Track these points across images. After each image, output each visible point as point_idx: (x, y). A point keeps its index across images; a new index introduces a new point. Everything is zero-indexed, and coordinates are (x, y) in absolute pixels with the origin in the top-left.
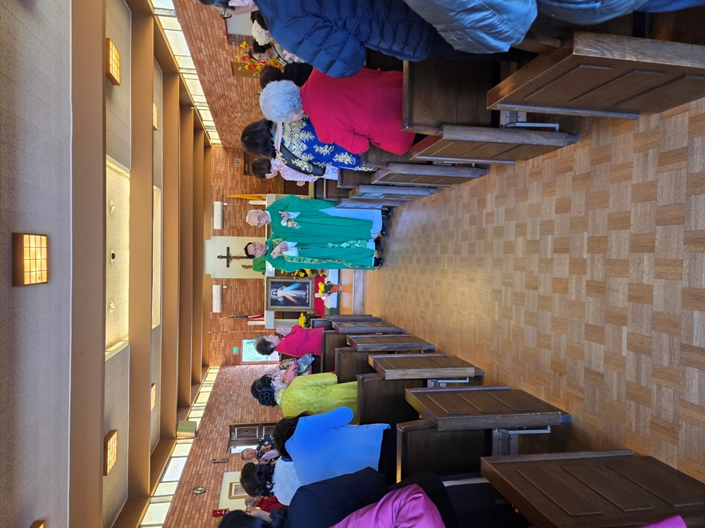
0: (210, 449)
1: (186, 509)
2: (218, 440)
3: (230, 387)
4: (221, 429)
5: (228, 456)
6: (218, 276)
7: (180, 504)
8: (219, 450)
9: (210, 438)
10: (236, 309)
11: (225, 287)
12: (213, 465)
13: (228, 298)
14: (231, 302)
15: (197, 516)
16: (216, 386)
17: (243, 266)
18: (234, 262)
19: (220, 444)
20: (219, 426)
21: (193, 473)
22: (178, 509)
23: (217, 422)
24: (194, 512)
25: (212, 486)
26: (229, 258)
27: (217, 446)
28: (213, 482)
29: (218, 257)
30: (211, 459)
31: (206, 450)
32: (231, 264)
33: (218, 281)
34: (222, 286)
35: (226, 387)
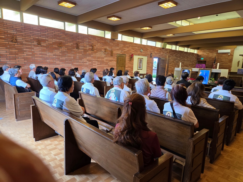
1: (136, 48)
3: (185, 57)
6: (235, 51)
7: (138, 46)
8: (156, 55)
9: (161, 52)
10: (219, 59)
11: (229, 54)
12: (150, 53)
13: (224, 55)
14: (222, 57)
15: (134, 50)
16: (186, 53)
17: (239, 61)
19: (158, 55)
21: (148, 49)
22: (136, 46)
23: (167, 54)
24: (135, 50)
25: (143, 54)
28: (144, 54)
30: (152, 53)
32: (241, 56)
33: (233, 52)
34: (230, 53)
35: (185, 56)
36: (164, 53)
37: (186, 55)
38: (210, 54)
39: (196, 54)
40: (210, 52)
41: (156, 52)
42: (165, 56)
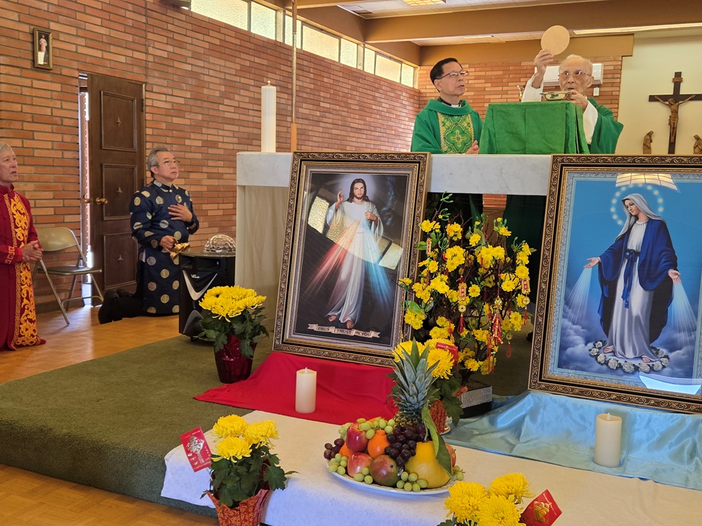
0: (103, 31)
2: (142, 56)
3: (347, 105)
4: (189, 68)
5: (65, 71)
6: (627, 77)
8: (99, 54)
9: (150, 36)
11: (597, 91)
12: (26, 28)
16: (354, 75)
17: (650, 134)
18: (662, 111)
19: (123, 59)
20: (201, 63)
23: (212, 60)
26: (675, 99)
27: (113, 49)
29: (678, 75)
30: (53, 26)
31: (98, 21)
32: (657, 105)
33: (613, 76)
34: (599, 86)
35: (345, 95)
36: (181, 45)
37: (354, 88)
38: (490, 93)
39: (413, 89)
40: (488, 79)
41: (95, 25)
42: (194, 75)
